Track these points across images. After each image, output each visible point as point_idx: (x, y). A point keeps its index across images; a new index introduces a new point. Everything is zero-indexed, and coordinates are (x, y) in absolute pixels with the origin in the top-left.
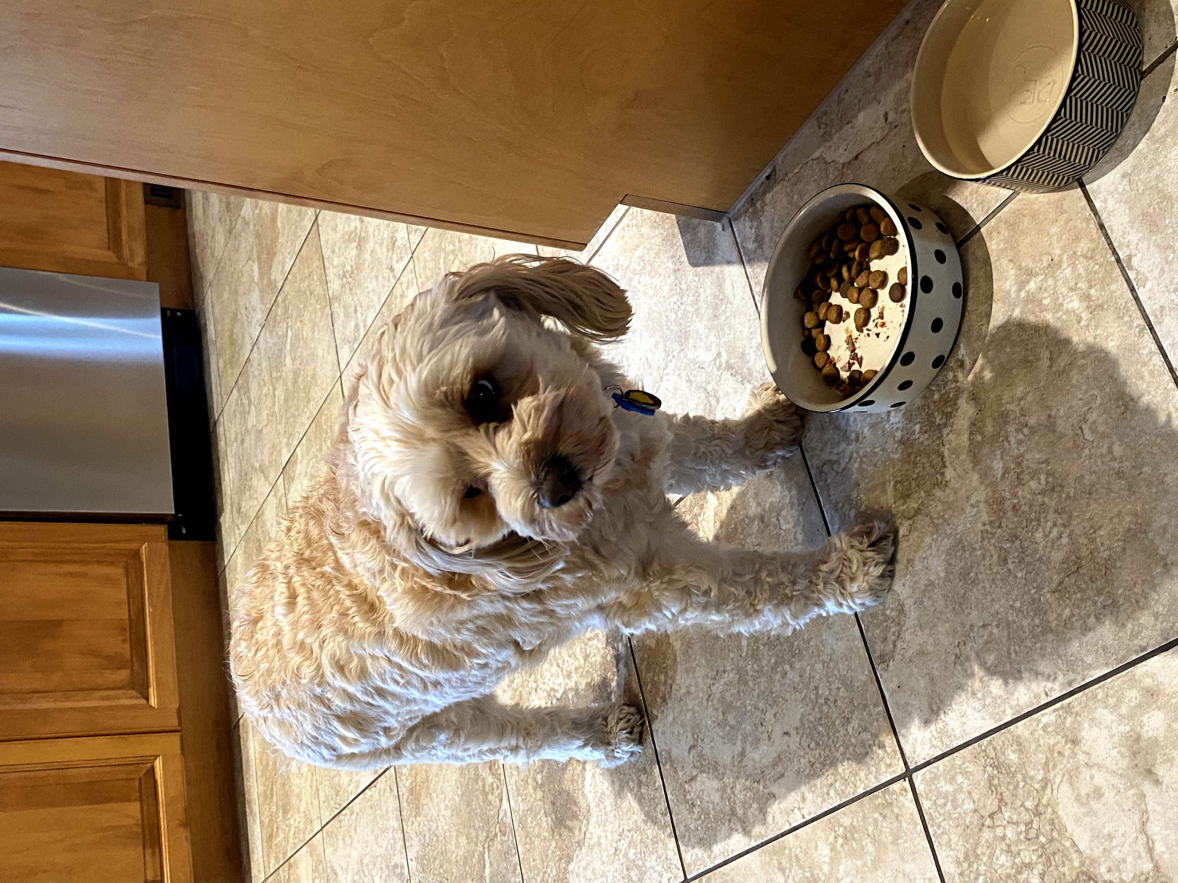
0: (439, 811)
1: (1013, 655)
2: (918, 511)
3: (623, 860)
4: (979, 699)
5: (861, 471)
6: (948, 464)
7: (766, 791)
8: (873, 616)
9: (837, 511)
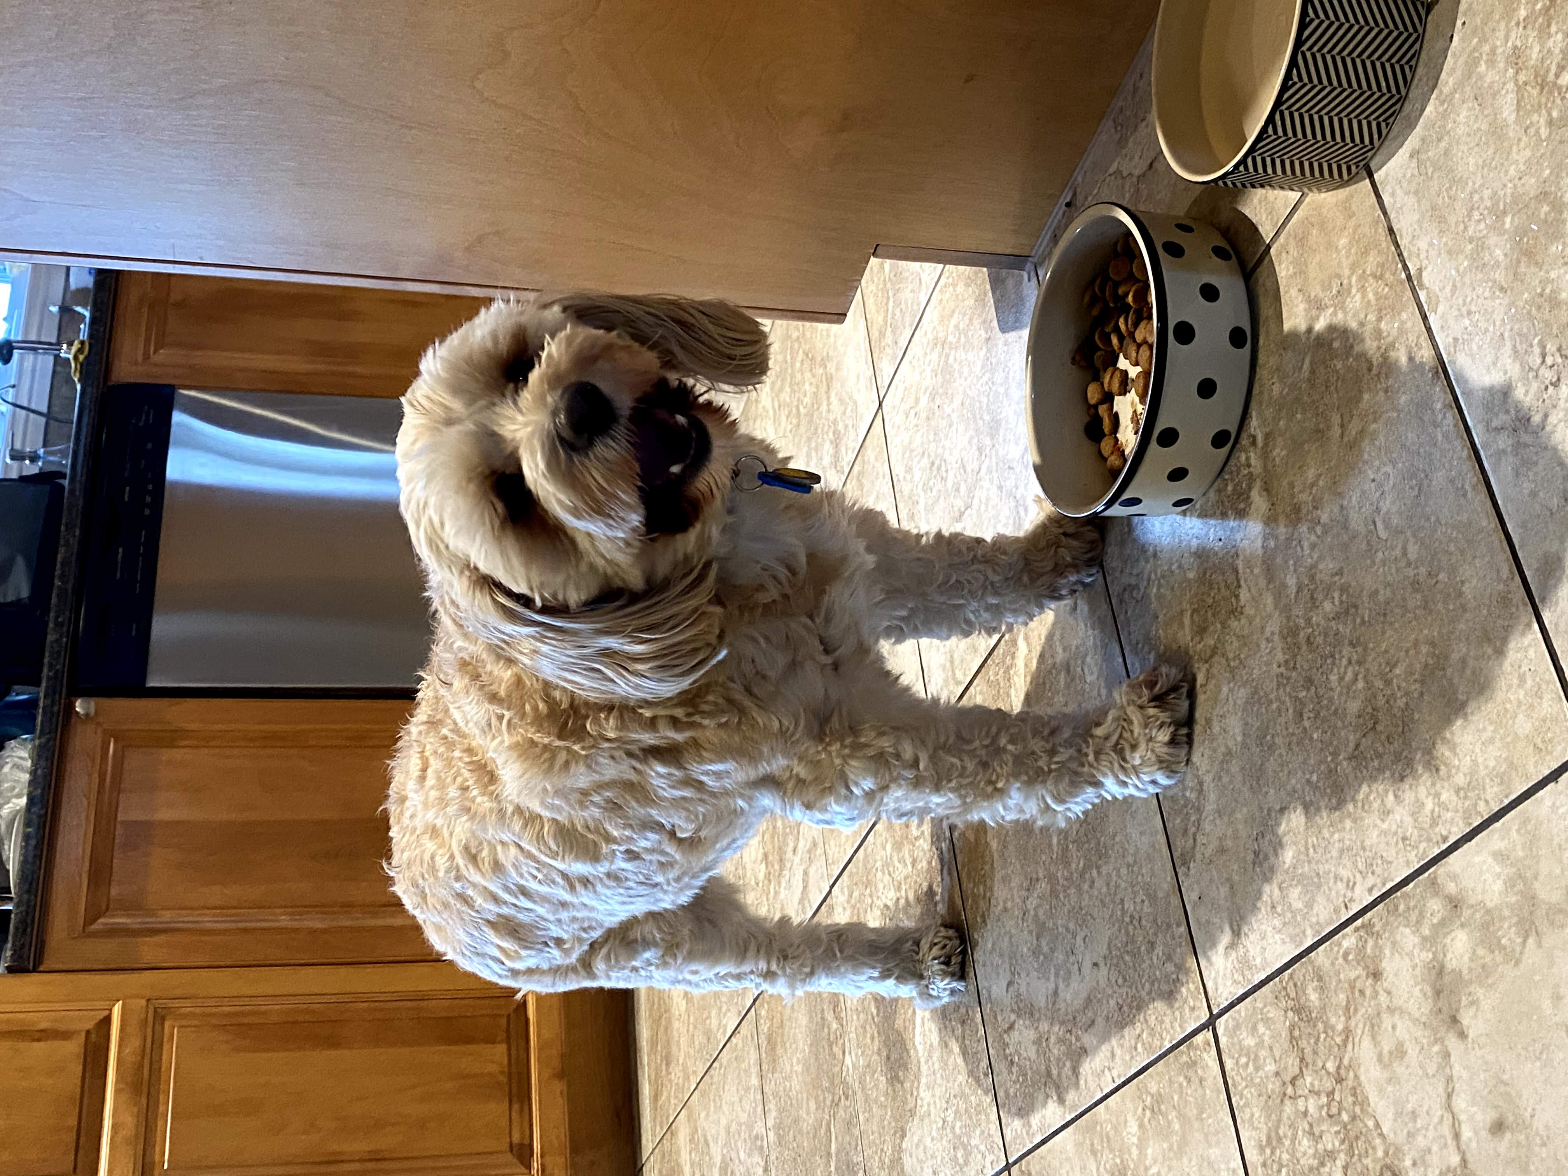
0: (792, 1066)
1: (1311, 850)
2: (1214, 651)
3: (950, 1136)
4: (1279, 915)
5: (1159, 597)
6: (1242, 582)
7: (1078, 1044)
8: (1174, 799)
9: (1137, 654)
